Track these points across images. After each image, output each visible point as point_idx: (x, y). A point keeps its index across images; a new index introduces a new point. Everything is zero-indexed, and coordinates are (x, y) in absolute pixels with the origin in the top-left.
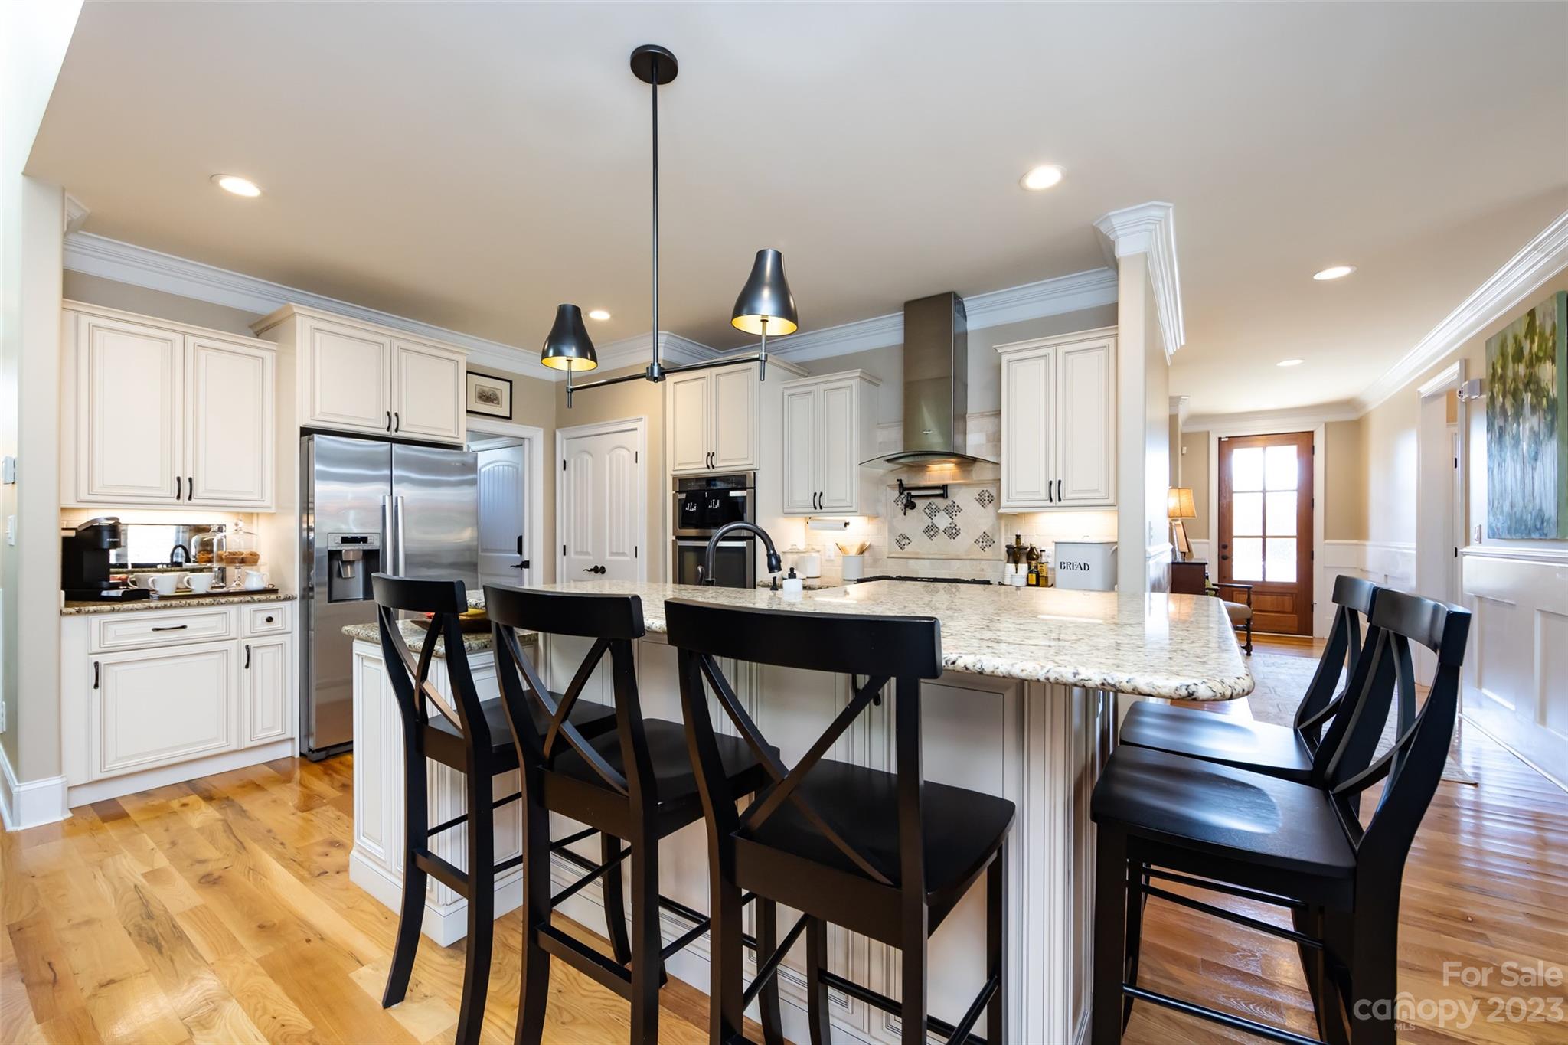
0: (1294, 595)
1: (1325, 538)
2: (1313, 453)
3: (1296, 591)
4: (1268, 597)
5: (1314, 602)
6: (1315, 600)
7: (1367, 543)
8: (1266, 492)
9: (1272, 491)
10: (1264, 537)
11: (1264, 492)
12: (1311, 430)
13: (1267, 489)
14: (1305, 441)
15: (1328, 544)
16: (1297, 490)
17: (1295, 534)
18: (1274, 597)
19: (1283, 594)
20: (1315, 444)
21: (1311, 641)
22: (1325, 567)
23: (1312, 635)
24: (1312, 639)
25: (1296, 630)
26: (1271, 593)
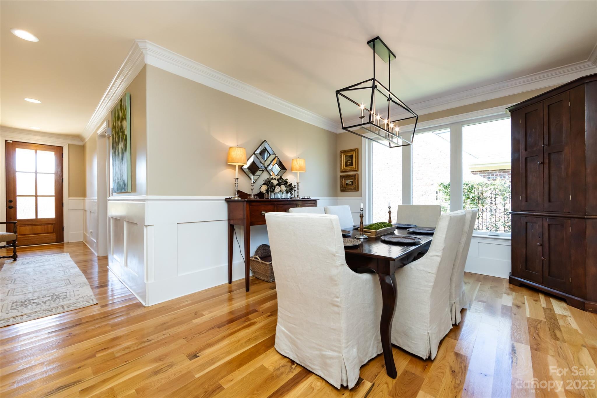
0: (54, 224)
1: (69, 197)
2: (63, 157)
3: (54, 222)
4: (39, 227)
5: (64, 226)
6: (65, 225)
7: (86, 198)
8: (37, 173)
9: (40, 173)
10: (36, 196)
11: (36, 173)
12: (62, 146)
13: (38, 172)
14: (59, 150)
15: (70, 199)
16: (55, 174)
17: (54, 194)
18: (43, 226)
19: (48, 224)
20: (63, 153)
21: (63, 245)
22: (69, 210)
23: (63, 242)
24: (63, 244)
25: (55, 241)
26: (41, 224)
